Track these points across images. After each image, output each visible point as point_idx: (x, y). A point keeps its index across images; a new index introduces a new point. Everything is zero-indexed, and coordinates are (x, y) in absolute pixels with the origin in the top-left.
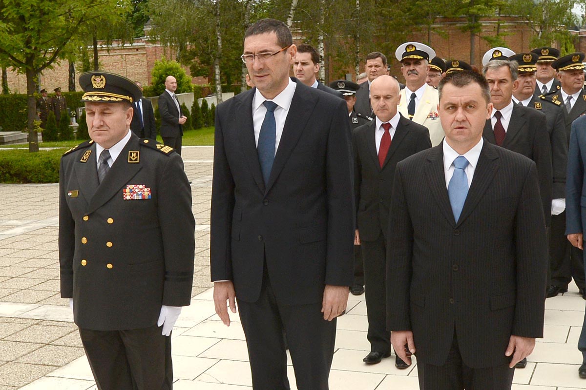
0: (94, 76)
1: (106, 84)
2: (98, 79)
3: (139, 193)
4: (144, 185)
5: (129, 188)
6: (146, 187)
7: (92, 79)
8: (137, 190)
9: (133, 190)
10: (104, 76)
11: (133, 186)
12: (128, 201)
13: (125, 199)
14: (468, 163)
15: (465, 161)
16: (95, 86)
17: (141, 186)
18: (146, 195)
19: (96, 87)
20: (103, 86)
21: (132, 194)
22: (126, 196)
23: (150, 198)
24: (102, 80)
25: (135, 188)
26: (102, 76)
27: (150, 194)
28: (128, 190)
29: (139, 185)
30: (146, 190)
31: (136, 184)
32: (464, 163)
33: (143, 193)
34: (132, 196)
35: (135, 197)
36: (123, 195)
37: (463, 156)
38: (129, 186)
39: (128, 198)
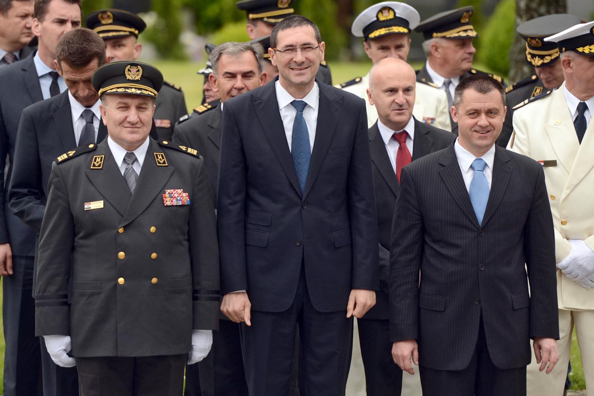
0: (129, 66)
1: (142, 76)
2: (134, 69)
3: (179, 198)
4: (182, 190)
5: (169, 193)
6: (184, 192)
7: (127, 69)
8: (176, 195)
9: (172, 195)
10: (141, 67)
11: (172, 190)
12: (169, 208)
13: (165, 205)
14: (486, 165)
15: (483, 163)
16: (128, 77)
17: (179, 191)
18: (185, 201)
19: (130, 78)
20: (138, 78)
21: (172, 199)
22: (166, 201)
23: (189, 203)
24: (138, 71)
25: (174, 192)
26: (139, 67)
27: (188, 199)
28: (167, 195)
29: (178, 189)
30: (184, 195)
31: (175, 188)
32: (482, 165)
33: (182, 198)
34: (172, 201)
35: (175, 203)
36: (163, 201)
37: (481, 159)
38: (168, 191)
39: (169, 203)
